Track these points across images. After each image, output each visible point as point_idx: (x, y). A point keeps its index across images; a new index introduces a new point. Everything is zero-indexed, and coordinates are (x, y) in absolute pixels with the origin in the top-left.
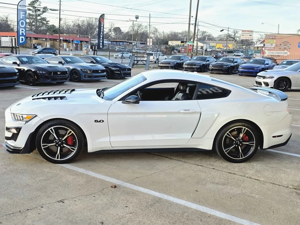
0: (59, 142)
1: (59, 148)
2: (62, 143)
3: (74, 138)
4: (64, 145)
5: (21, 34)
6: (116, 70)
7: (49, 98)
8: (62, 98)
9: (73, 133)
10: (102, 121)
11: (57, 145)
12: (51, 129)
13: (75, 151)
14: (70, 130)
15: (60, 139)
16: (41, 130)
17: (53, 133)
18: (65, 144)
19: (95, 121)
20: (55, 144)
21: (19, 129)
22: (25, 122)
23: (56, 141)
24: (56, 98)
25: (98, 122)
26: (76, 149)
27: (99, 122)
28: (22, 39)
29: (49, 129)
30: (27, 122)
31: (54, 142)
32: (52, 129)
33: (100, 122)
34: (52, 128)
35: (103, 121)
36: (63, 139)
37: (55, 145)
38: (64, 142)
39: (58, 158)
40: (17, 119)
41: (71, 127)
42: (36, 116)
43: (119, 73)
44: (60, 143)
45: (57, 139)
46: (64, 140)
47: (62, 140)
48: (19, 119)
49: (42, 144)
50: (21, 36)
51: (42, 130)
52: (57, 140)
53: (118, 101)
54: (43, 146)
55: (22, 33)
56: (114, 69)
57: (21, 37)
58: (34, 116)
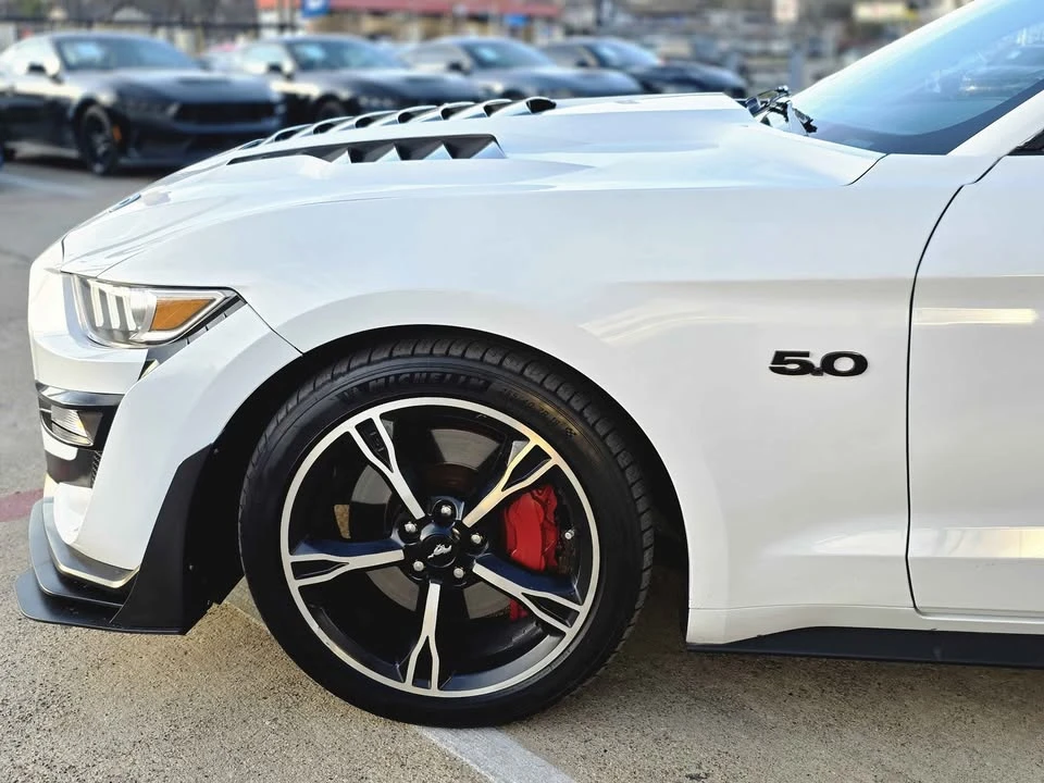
0: (432, 542)
1: (434, 590)
2: (464, 553)
3: (568, 512)
4: (478, 569)
7: (359, 153)
8: (459, 147)
9: (556, 468)
10: (845, 364)
11: (418, 565)
12: (367, 428)
13: (571, 632)
14: (536, 440)
15: (446, 510)
16: (280, 430)
17: (384, 457)
18: (484, 563)
19: (780, 357)
20: (398, 555)
21: (99, 414)
22: (142, 355)
23: (410, 527)
24: (409, 149)
25: (806, 369)
26: (583, 610)
27: (817, 372)
29: (349, 426)
30: (156, 353)
31: (395, 536)
32: (370, 422)
33: (827, 378)
34: (374, 413)
35: (861, 365)
36: (470, 520)
37: (405, 566)
38: (476, 538)
39: (422, 676)
40: (99, 322)
41: (543, 416)
42: (236, 300)
44: (440, 550)
45: (418, 513)
46: (477, 528)
47: (460, 525)
48: (116, 324)
49: (292, 551)
51: (290, 436)
52: (421, 524)
53: (1019, 151)
54: (301, 570)
58: (219, 297)
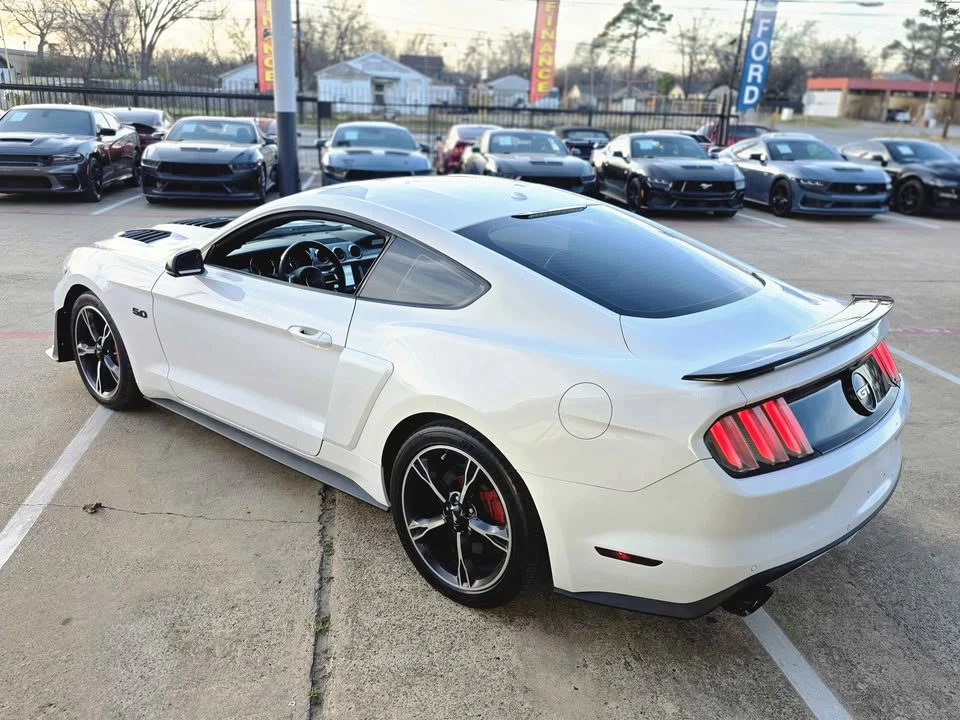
5: (750, 80)
6: (947, 189)
10: (144, 314)
14: (107, 323)
17: (87, 321)
20: (93, 351)
25: (138, 314)
28: (752, 94)
35: (146, 315)
36: (102, 345)
43: (953, 199)
49: (78, 344)
50: (750, 84)
55: (755, 78)
56: (940, 183)
57: (748, 89)
